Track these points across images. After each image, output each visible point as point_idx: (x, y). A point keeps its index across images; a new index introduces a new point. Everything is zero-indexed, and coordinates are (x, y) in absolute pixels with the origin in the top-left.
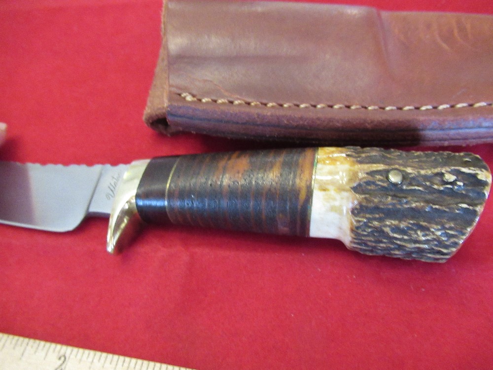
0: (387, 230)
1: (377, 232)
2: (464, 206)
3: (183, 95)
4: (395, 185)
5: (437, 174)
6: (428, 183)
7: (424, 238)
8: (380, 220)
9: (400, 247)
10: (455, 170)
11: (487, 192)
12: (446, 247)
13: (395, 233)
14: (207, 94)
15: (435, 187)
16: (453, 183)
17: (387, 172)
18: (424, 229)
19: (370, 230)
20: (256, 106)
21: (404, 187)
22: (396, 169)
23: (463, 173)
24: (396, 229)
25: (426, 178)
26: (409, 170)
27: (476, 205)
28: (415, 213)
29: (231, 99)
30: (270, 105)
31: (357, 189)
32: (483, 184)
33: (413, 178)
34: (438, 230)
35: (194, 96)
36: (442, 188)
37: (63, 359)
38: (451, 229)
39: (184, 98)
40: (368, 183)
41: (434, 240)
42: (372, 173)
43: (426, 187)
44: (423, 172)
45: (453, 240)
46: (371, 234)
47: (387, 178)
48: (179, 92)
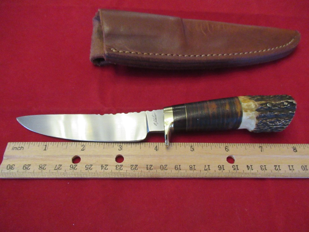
0: (268, 123)
1: (265, 124)
2: (291, 112)
3: (112, 49)
4: (269, 107)
5: (282, 103)
6: (279, 106)
7: (279, 124)
8: (266, 120)
9: (270, 128)
10: (286, 101)
11: (296, 107)
12: (285, 126)
13: (270, 123)
14: (121, 49)
15: (282, 107)
16: (287, 105)
17: (266, 103)
18: (279, 121)
19: (262, 124)
20: (140, 54)
21: (273, 108)
22: (269, 102)
23: (289, 102)
24: (271, 122)
25: (279, 104)
26: (273, 102)
27: (293, 111)
28: (276, 116)
29: (130, 51)
30: (145, 54)
31: (257, 110)
32: (294, 104)
33: (275, 105)
34: (283, 121)
35: (116, 50)
36: (284, 107)
37: (83, 146)
38: (287, 120)
39: (112, 51)
40: (261, 108)
41: (282, 124)
42: (262, 105)
43: (279, 107)
44: (277, 102)
45: (287, 123)
46: (263, 125)
47: (267, 105)
48: (110, 48)
